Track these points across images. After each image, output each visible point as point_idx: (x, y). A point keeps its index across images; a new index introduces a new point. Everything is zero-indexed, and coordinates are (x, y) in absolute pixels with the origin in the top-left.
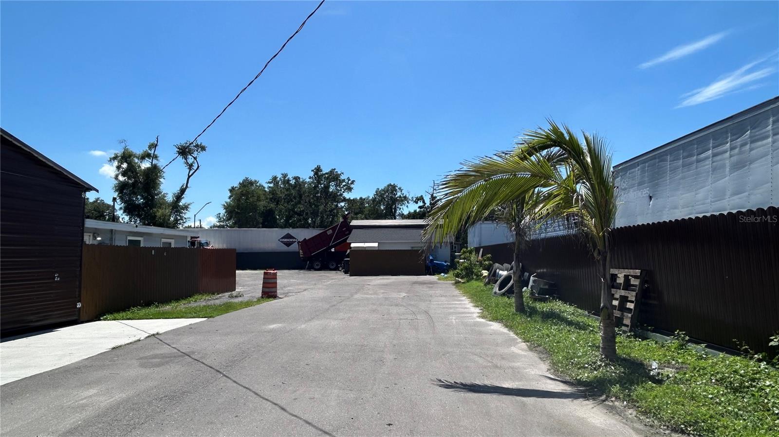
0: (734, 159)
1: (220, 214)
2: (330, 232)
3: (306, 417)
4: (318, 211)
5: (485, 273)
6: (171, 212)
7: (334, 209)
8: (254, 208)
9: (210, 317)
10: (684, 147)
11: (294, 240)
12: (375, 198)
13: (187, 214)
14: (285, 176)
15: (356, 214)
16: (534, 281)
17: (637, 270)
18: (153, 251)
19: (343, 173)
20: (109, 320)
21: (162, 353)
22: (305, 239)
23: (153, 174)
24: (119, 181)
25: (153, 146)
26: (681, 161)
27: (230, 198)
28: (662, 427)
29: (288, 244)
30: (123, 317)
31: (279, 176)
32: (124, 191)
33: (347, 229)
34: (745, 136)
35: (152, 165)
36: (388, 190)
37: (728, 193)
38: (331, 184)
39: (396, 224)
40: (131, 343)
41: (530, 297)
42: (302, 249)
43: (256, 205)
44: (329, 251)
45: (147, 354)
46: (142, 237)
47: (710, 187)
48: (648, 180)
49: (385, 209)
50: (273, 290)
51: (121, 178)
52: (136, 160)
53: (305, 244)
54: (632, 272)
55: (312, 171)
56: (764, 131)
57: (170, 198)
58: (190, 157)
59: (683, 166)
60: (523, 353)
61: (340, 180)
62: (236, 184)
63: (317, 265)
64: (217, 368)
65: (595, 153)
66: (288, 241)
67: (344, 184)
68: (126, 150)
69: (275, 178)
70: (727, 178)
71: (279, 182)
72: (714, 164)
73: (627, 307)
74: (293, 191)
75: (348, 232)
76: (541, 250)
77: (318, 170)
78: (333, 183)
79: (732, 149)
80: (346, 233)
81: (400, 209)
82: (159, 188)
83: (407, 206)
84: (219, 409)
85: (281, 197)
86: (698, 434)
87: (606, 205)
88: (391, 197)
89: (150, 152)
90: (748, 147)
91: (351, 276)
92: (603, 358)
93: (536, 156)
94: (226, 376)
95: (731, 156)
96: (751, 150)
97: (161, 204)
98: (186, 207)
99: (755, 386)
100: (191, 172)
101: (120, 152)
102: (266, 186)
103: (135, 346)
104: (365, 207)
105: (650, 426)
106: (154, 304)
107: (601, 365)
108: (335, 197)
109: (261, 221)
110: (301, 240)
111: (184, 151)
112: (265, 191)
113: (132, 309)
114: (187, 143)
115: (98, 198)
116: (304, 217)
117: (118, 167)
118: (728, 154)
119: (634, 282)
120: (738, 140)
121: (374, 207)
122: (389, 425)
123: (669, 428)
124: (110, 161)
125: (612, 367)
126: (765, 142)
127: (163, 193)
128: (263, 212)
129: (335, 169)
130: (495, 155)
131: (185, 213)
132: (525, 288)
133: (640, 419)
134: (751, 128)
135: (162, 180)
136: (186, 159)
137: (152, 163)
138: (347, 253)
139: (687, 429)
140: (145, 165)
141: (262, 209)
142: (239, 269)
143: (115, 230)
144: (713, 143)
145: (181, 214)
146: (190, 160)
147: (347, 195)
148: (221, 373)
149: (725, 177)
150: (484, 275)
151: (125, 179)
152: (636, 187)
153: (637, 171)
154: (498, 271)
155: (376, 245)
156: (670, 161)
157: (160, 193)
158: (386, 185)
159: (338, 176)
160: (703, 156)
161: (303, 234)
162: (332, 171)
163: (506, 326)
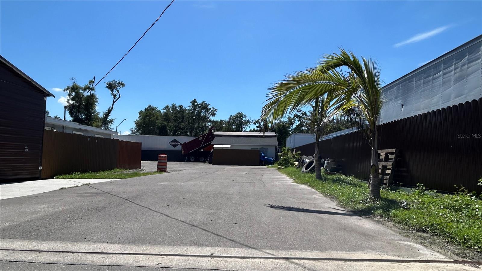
0: (457, 75)
1: (132, 128)
2: (201, 139)
3: (182, 219)
4: (194, 128)
5: (297, 163)
6: (102, 124)
7: (204, 126)
8: (154, 124)
9: (124, 178)
10: (424, 72)
11: (178, 143)
12: (230, 121)
14: (174, 105)
16: (328, 163)
17: (393, 149)
18: (89, 139)
19: (210, 104)
20: (59, 179)
21: (91, 192)
22: (185, 142)
23: (91, 100)
24: (70, 103)
25: (92, 82)
26: (423, 80)
27: (139, 118)
28: (410, 230)
29: (175, 146)
30: (68, 177)
31: (170, 105)
32: (73, 110)
33: (211, 137)
34: (465, 60)
35: (91, 94)
36: (237, 116)
37: (453, 97)
38: (202, 111)
39: (243, 135)
40: (72, 187)
41: (325, 173)
42: (183, 149)
43: (155, 122)
44: (200, 150)
45: (82, 192)
46: (82, 132)
47: (441, 94)
48: (401, 95)
49: (236, 128)
50: (164, 167)
51: (71, 102)
52: (81, 91)
53: (185, 145)
54: (390, 151)
55: (191, 102)
56: (477, 55)
57: (101, 115)
58: (115, 90)
59: (424, 83)
60: (321, 198)
61: (208, 108)
62: (143, 109)
63: (192, 159)
64: (127, 198)
65: (370, 71)
66: (174, 144)
67: (210, 111)
68: (74, 84)
69: (167, 107)
70: (452, 88)
71: (170, 109)
72: (444, 79)
73: (387, 172)
74: (178, 115)
75: (212, 139)
76: (332, 145)
77: (194, 102)
78: (203, 110)
79: (455, 69)
80: (211, 139)
81: (245, 128)
82: (94, 109)
83: (249, 127)
84: (126, 215)
85: (171, 118)
86: (434, 232)
87: (376, 102)
88: (240, 121)
89: (89, 86)
90: (466, 66)
91: (213, 165)
92: (371, 197)
93: (332, 70)
94: (131, 202)
95: (455, 73)
96: (468, 68)
97: (96, 119)
98: (111, 121)
99: (469, 208)
100: (115, 100)
101: (71, 84)
102: (162, 111)
103: (74, 189)
104: (223, 127)
105: (403, 229)
106: (89, 172)
107: (370, 201)
108: (205, 119)
109: (158, 131)
110: (183, 143)
111: (111, 87)
112: (161, 114)
113: (74, 174)
114: (113, 82)
115: (57, 116)
116: (185, 131)
117: (70, 95)
118: (453, 72)
119: (391, 157)
120: (460, 63)
121: (229, 126)
122: (236, 224)
123: (415, 230)
124: (65, 91)
125: (377, 202)
126: (477, 62)
127: (97, 112)
128: (159, 127)
129: (205, 102)
130: (306, 70)
131: (110, 125)
132: (322, 168)
133: (396, 226)
134: (468, 54)
135: (97, 104)
136: (112, 91)
137: (91, 93)
138: (211, 151)
139: (426, 230)
140: (87, 93)
141: (159, 124)
142: (143, 160)
143: (66, 127)
144: (444, 67)
145: (108, 126)
146: (115, 92)
147: (212, 118)
148: (128, 200)
149: (451, 87)
150: (296, 165)
151: (74, 103)
152: (394, 100)
153: (394, 90)
154: (305, 159)
155: (229, 146)
156: (415, 81)
157: (95, 112)
158: (236, 113)
159: (207, 106)
160: (436, 75)
161: (183, 140)
162: (203, 103)
163: (310, 186)
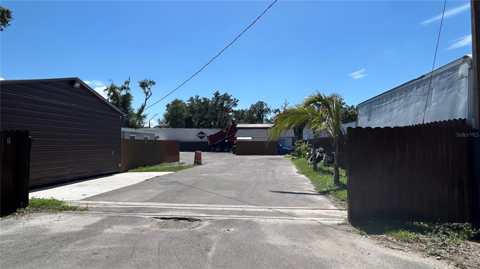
2: (225, 131)
4: (217, 118)
6: (137, 119)
7: (226, 117)
8: (181, 116)
9: (176, 171)
11: (205, 135)
12: (251, 110)
13: (146, 121)
14: (198, 97)
15: (239, 119)
16: (325, 157)
18: (140, 142)
19: (232, 96)
22: (211, 135)
23: (127, 98)
25: (127, 83)
26: (377, 106)
27: (166, 110)
28: (339, 200)
29: (201, 138)
31: (194, 97)
33: (234, 129)
35: (127, 93)
36: (258, 105)
38: (224, 102)
39: (262, 127)
40: (151, 179)
41: (323, 165)
42: (209, 140)
43: (182, 114)
44: (225, 141)
47: (384, 117)
48: (368, 112)
49: (257, 116)
50: (200, 161)
52: (118, 91)
53: (211, 137)
55: (214, 94)
56: (397, 98)
57: (136, 111)
58: (146, 88)
59: (378, 108)
60: (308, 184)
61: (230, 100)
62: (170, 103)
63: (218, 149)
64: (190, 185)
66: (201, 136)
67: (232, 102)
68: (112, 84)
69: (192, 99)
71: (194, 100)
72: (385, 108)
74: (202, 107)
75: (235, 131)
77: (217, 94)
78: (226, 102)
79: (389, 103)
81: (266, 116)
82: (130, 106)
83: (270, 115)
85: (196, 110)
88: (261, 109)
89: (125, 86)
90: (393, 103)
91: (237, 155)
92: (334, 184)
95: (389, 106)
96: (394, 105)
97: (132, 115)
98: (145, 117)
100: (147, 97)
101: (109, 85)
102: (187, 103)
103: (153, 180)
104: (244, 115)
108: (227, 110)
109: (185, 124)
110: (209, 135)
111: (143, 85)
112: (187, 106)
114: (145, 81)
116: (209, 122)
120: (391, 100)
121: (250, 115)
124: (104, 91)
125: (336, 187)
126: (397, 102)
128: (185, 119)
129: (227, 93)
131: (144, 120)
132: (322, 161)
134: (394, 96)
135: (132, 101)
136: (144, 89)
138: (235, 143)
140: (123, 93)
141: (185, 116)
142: (180, 151)
144: (385, 100)
145: (142, 121)
146: (147, 90)
147: (234, 109)
149: (387, 114)
151: (112, 101)
152: (364, 115)
153: (365, 108)
155: (250, 138)
156: (374, 105)
157: (131, 108)
158: (257, 102)
159: (229, 97)
160: (382, 105)
161: (209, 132)
162: (225, 95)
